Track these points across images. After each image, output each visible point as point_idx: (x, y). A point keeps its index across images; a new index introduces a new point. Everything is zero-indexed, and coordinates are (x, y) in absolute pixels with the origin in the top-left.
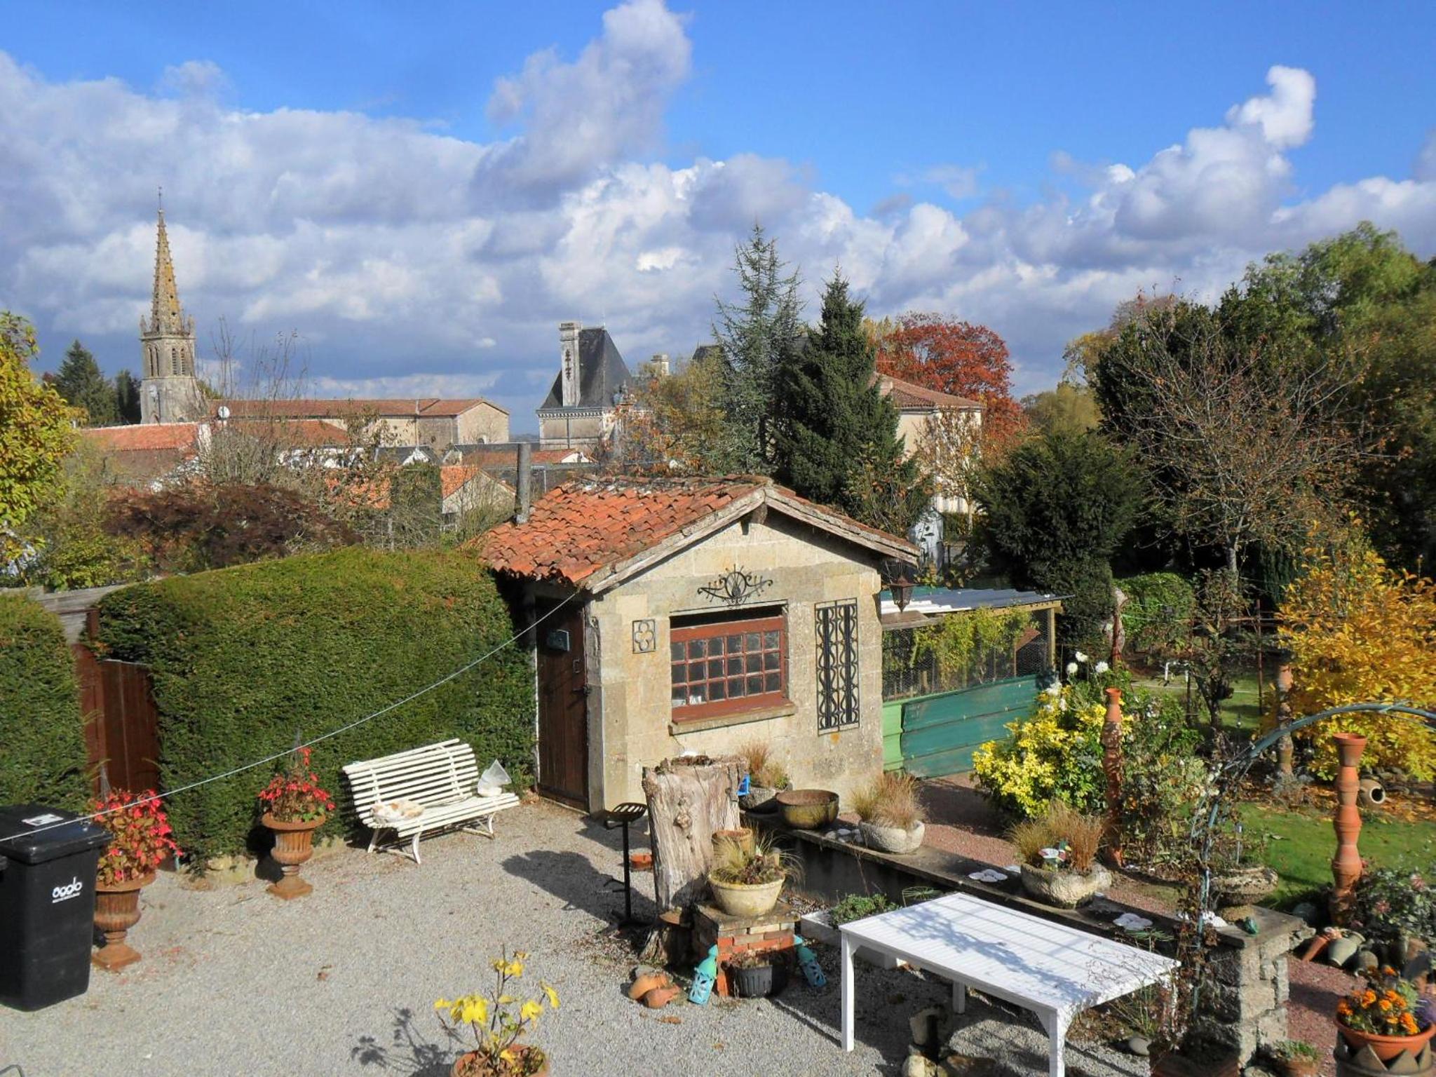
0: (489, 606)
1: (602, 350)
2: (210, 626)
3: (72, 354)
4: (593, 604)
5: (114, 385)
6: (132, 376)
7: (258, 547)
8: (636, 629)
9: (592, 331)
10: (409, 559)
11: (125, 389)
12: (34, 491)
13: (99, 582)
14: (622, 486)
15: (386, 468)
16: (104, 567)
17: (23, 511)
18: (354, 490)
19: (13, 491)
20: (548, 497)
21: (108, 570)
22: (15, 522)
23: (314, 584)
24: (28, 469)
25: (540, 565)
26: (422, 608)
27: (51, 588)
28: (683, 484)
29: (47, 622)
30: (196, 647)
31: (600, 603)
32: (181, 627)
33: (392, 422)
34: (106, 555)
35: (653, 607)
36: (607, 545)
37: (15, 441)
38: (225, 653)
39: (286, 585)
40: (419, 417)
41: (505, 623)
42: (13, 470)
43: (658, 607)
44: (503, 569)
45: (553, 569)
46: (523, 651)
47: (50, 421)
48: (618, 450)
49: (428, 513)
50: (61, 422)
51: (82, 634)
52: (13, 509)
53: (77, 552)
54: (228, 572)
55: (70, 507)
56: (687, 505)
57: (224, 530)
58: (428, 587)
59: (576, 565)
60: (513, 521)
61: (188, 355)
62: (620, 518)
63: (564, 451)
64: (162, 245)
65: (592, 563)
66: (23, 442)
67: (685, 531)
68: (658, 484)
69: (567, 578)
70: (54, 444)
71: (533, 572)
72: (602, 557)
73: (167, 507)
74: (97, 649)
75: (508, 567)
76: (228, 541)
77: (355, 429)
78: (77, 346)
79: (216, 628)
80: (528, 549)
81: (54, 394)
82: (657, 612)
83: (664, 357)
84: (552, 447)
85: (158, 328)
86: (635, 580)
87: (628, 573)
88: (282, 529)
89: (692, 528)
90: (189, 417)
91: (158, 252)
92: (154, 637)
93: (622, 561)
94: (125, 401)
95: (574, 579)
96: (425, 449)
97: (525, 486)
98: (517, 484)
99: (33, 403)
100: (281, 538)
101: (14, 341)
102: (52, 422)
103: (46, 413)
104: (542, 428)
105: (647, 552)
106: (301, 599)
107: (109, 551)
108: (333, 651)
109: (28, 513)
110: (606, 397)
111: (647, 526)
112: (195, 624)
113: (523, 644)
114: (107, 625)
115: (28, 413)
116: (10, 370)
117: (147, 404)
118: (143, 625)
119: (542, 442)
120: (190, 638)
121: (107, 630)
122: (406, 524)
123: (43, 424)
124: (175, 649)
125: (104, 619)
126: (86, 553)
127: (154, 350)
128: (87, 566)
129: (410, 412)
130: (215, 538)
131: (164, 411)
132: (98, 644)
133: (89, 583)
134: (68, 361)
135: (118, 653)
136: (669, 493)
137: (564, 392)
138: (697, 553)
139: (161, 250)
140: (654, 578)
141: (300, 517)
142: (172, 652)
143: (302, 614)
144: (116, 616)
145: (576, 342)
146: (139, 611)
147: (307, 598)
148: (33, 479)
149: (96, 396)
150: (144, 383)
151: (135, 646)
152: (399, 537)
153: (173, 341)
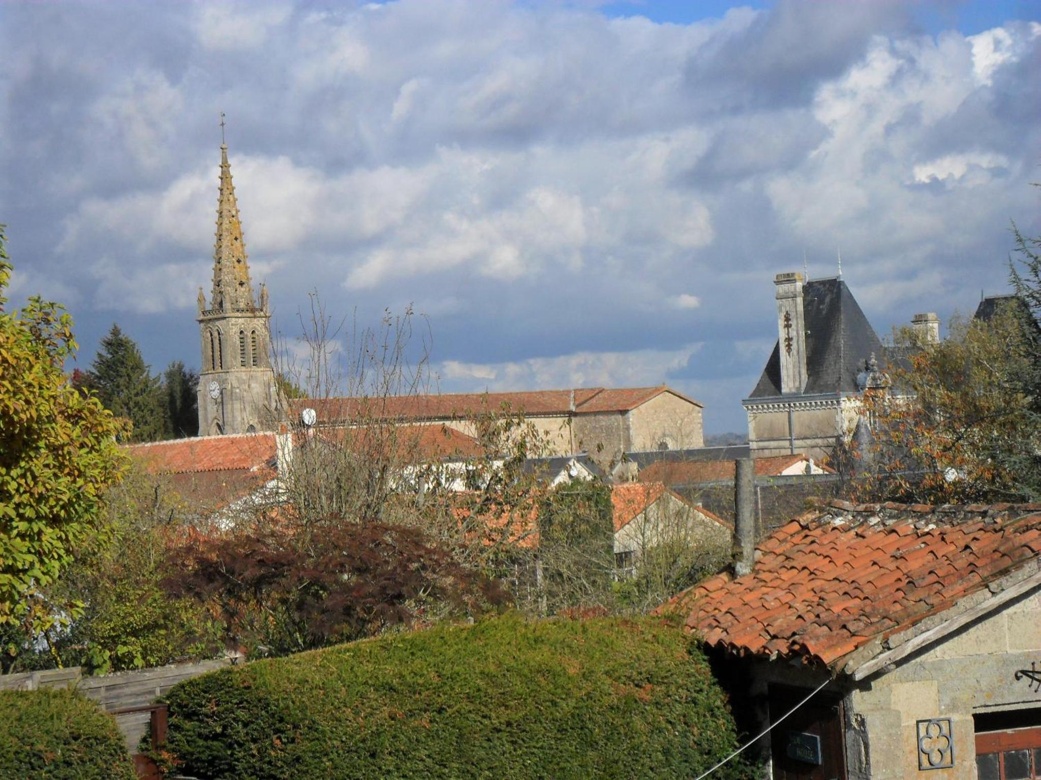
0: (701, 697)
1: (839, 310)
2: (316, 730)
3: (109, 344)
4: (856, 695)
5: (164, 382)
6: (186, 370)
7: (369, 611)
8: (922, 733)
9: (823, 283)
10: (585, 631)
11: (178, 389)
12: (71, 537)
13: (152, 661)
14: (890, 517)
15: (534, 489)
16: (158, 640)
17: (56, 564)
18: (490, 521)
19: (44, 538)
20: (781, 536)
21: (164, 642)
22: (45, 580)
23: (456, 668)
24: (63, 507)
25: (774, 637)
26: (606, 701)
27: (90, 668)
28: (984, 514)
29: (103, 726)
30: (298, 759)
31: (865, 694)
32: (277, 731)
33: (541, 424)
34: (162, 622)
35: (947, 700)
36: (874, 608)
37: (46, 470)
38: (336, 768)
39: (417, 670)
40: (575, 414)
41: (724, 723)
42: (44, 509)
43: (954, 699)
44: (720, 643)
45: (794, 643)
46: (752, 764)
47: (90, 440)
48: (866, 454)
49: (595, 553)
50: (104, 443)
51: (144, 740)
52: (42, 562)
53: (124, 618)
54: (339, 652)
55: (115, 556)
56: (995, 546)
57: (323, 588)
58: (614, 671)
59: (830, 638)
60: (730, 570)
61: (259, 340)
62: (892, 566)
63: (785, 457)
64: (226, 192)
65: (853, 635)
66: (56, 471)
67: (993, 586)
68: (946, 514)
69: (817, 657)
70: (96, 471)
71: (765, 647)
72: (867, 625)
73: (247, 556)
74: (163, 761)
75: (727, 639)
76: (328, 604)
77: (489, 435)
78: (116, 332)
79: (323, 732)
80: (754, 614)
81: (95, 404)
82: (953, 707)
83: (931, 316)
84: (767, 453)
85: (221, 304)
86: (918, 660)
87: (909, 649)
88: (402, 585)
89: (1003, 580)
90: (261, 423)
91: (221, 202)
92: (241, 745)
93: (898, 631)
94: (178, 403)
95: (827, 658)
96: (586, 461)
97: (747, 521)
98: (736, 517)
99: (68, 418)
100: (400, 597)
101: (44, 335)
102: (94, 441)
103: (87, 429)
104: (751, 426)
105: (937, 618)
106: (437, 690)
107: (166, 617)
108: (484, 765)
109: (63, 566)
110: (846, 377)
111: (933, 578)
112: (296, 727)
113: (753, 756)
114: (177, 728)
115: (62, 432)
116: (41, 374)
117: (206, 410)
118: (225, 728)
119: (753, 445)
120: (290, 746)
121: (178, 736)
122: (564, 570)
123: (82, 446)
124: (270, 763)
125: (174, 720)
126: (136, 620)
127: (216, 334)
128: (137, 637)
129: (562, 407)
130: (309, 599)
131: (228, 417)
132: (165, 755)
133: (139, 662)
134: (104, 353)
135: (192, 768)
136: (964, 527)
137: (783, 373)
138: (1010, 617)
139: (225, 198)
140: (947, 657)
141: (424, 567)
142: (265, 766)
143: (440, 711)
144: (189, 716)
145: (800, 300)
146: (221, 709)
147: (447, 688)
148: (69, 520)
149: (139, 398)
150: (202, 380)
151: (215, 758)
152: (555, 589)
153: (241, 321)
